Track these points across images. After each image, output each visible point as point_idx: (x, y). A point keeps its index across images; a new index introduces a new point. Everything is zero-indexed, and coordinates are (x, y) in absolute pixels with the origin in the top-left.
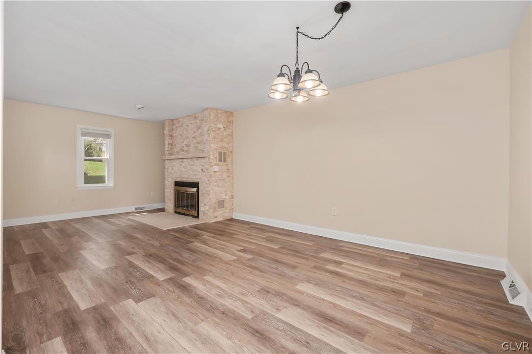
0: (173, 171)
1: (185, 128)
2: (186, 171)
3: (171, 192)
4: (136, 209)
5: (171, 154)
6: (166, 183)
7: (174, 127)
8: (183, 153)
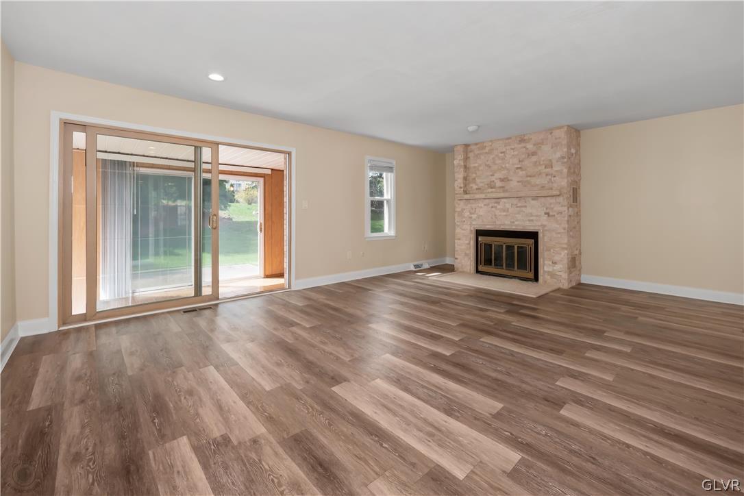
0: (474, 216)
1: (497, 156)
2: (506, 215)
3: (469, 244)
4: (416, 266)
5: (465, 192)
6: (457, 231)
7: (471, 155)
8: (490, 190)
